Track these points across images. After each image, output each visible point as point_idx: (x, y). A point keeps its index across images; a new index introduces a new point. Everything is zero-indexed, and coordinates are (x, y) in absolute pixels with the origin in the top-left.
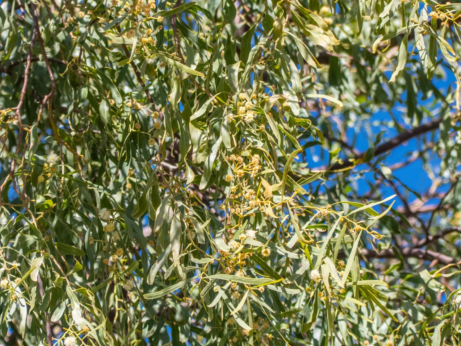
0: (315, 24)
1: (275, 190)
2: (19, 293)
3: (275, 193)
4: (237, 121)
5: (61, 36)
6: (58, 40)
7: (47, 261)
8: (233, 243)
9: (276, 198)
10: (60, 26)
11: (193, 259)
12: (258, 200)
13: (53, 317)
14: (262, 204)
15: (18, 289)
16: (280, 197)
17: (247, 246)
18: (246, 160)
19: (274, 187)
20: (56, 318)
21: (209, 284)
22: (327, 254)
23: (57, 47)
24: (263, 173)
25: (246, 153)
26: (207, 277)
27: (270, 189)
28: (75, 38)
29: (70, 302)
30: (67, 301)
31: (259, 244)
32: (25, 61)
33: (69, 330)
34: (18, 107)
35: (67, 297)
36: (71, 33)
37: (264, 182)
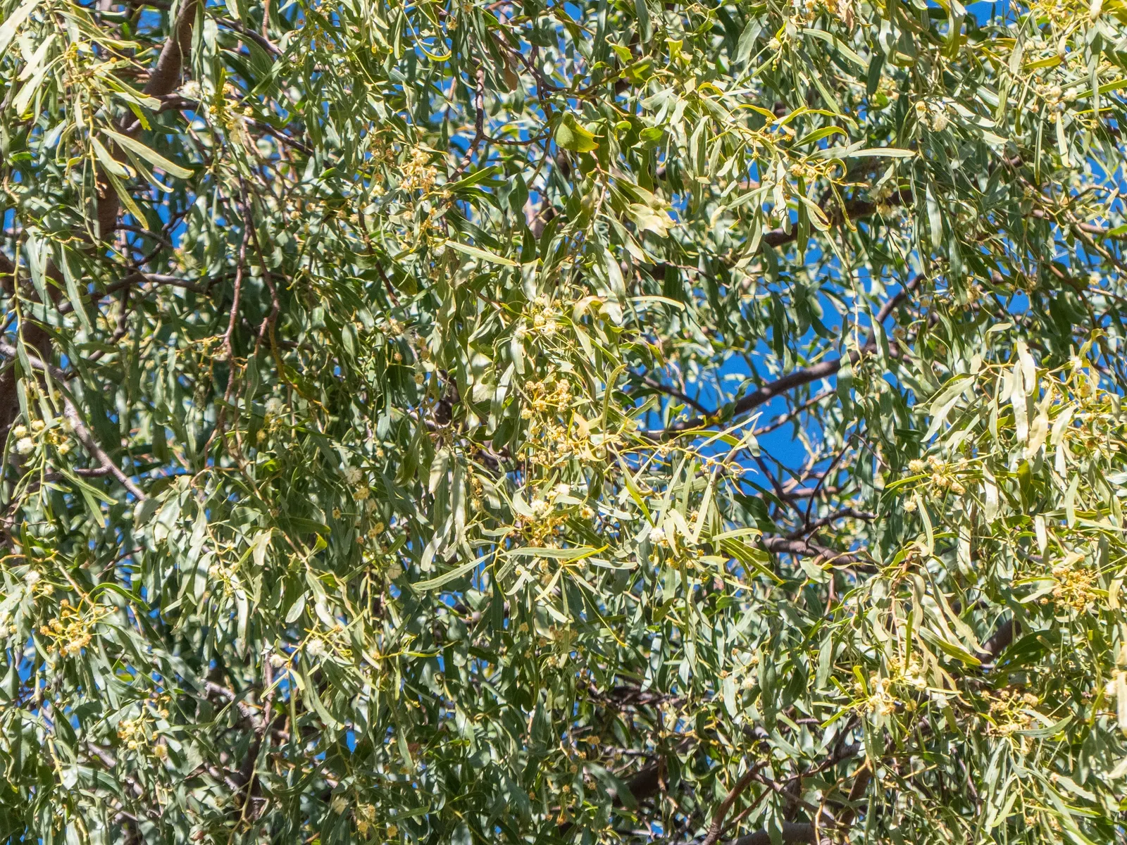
0: (643, 202)
1: (593, 426)
2: (236, 582)
3: (594, 431)
4: (534, 337)
5: (283, 238)
6: (277, 244)
7: (275, 540)
8: (538, 504)
9: (594, 438)
10: (281, 225)
11: (484, 531)
12: (570, 441)
13: (288, 616)
14: (577, 446)
15: (235, 578)
16: (601, 436)
17: (560, 505)
18: (551, 388)
19: (594, 422)
20: (293, 615)
21: (507, 563)
22: (673, 506)
23: (278, 255)
24: (574, 405)
25: (550, 378)
26: (505, 553)
27: (586, 426)
28: (301, 243)
29: (312, 594)
30: (307, 593)
31: (575, 501)
32: (234, 276)
33: (313, 631)
34: (227, 334)
35: (308, 587)
36: (296, 236)
37: (577, 418)
